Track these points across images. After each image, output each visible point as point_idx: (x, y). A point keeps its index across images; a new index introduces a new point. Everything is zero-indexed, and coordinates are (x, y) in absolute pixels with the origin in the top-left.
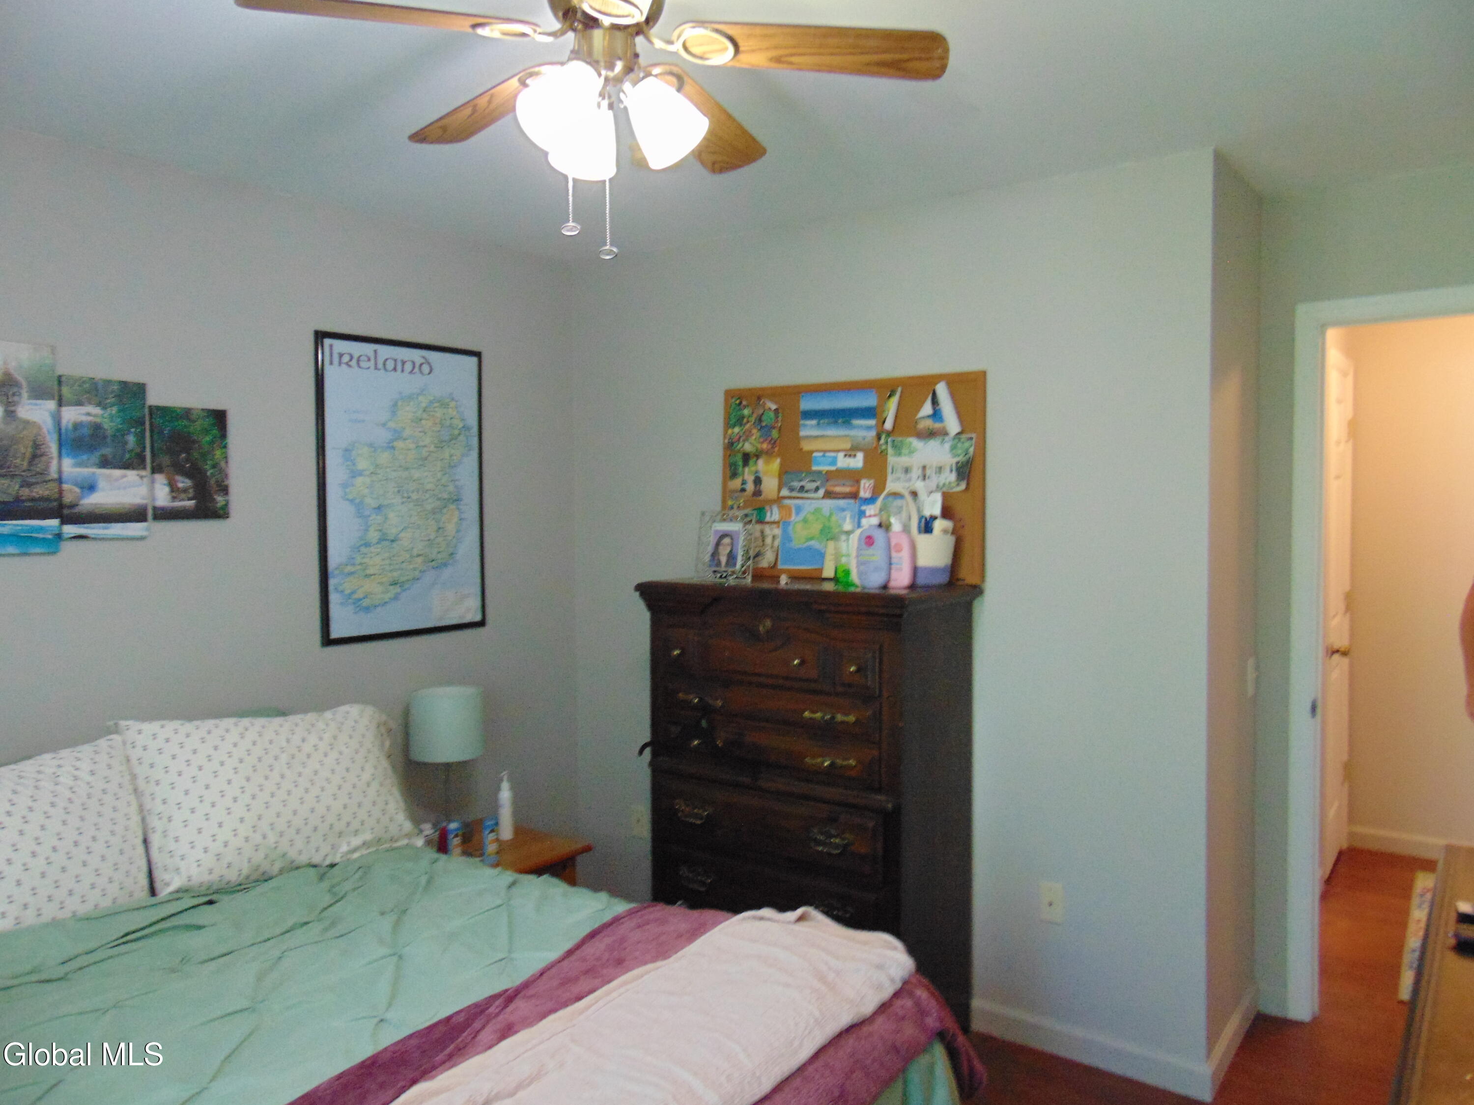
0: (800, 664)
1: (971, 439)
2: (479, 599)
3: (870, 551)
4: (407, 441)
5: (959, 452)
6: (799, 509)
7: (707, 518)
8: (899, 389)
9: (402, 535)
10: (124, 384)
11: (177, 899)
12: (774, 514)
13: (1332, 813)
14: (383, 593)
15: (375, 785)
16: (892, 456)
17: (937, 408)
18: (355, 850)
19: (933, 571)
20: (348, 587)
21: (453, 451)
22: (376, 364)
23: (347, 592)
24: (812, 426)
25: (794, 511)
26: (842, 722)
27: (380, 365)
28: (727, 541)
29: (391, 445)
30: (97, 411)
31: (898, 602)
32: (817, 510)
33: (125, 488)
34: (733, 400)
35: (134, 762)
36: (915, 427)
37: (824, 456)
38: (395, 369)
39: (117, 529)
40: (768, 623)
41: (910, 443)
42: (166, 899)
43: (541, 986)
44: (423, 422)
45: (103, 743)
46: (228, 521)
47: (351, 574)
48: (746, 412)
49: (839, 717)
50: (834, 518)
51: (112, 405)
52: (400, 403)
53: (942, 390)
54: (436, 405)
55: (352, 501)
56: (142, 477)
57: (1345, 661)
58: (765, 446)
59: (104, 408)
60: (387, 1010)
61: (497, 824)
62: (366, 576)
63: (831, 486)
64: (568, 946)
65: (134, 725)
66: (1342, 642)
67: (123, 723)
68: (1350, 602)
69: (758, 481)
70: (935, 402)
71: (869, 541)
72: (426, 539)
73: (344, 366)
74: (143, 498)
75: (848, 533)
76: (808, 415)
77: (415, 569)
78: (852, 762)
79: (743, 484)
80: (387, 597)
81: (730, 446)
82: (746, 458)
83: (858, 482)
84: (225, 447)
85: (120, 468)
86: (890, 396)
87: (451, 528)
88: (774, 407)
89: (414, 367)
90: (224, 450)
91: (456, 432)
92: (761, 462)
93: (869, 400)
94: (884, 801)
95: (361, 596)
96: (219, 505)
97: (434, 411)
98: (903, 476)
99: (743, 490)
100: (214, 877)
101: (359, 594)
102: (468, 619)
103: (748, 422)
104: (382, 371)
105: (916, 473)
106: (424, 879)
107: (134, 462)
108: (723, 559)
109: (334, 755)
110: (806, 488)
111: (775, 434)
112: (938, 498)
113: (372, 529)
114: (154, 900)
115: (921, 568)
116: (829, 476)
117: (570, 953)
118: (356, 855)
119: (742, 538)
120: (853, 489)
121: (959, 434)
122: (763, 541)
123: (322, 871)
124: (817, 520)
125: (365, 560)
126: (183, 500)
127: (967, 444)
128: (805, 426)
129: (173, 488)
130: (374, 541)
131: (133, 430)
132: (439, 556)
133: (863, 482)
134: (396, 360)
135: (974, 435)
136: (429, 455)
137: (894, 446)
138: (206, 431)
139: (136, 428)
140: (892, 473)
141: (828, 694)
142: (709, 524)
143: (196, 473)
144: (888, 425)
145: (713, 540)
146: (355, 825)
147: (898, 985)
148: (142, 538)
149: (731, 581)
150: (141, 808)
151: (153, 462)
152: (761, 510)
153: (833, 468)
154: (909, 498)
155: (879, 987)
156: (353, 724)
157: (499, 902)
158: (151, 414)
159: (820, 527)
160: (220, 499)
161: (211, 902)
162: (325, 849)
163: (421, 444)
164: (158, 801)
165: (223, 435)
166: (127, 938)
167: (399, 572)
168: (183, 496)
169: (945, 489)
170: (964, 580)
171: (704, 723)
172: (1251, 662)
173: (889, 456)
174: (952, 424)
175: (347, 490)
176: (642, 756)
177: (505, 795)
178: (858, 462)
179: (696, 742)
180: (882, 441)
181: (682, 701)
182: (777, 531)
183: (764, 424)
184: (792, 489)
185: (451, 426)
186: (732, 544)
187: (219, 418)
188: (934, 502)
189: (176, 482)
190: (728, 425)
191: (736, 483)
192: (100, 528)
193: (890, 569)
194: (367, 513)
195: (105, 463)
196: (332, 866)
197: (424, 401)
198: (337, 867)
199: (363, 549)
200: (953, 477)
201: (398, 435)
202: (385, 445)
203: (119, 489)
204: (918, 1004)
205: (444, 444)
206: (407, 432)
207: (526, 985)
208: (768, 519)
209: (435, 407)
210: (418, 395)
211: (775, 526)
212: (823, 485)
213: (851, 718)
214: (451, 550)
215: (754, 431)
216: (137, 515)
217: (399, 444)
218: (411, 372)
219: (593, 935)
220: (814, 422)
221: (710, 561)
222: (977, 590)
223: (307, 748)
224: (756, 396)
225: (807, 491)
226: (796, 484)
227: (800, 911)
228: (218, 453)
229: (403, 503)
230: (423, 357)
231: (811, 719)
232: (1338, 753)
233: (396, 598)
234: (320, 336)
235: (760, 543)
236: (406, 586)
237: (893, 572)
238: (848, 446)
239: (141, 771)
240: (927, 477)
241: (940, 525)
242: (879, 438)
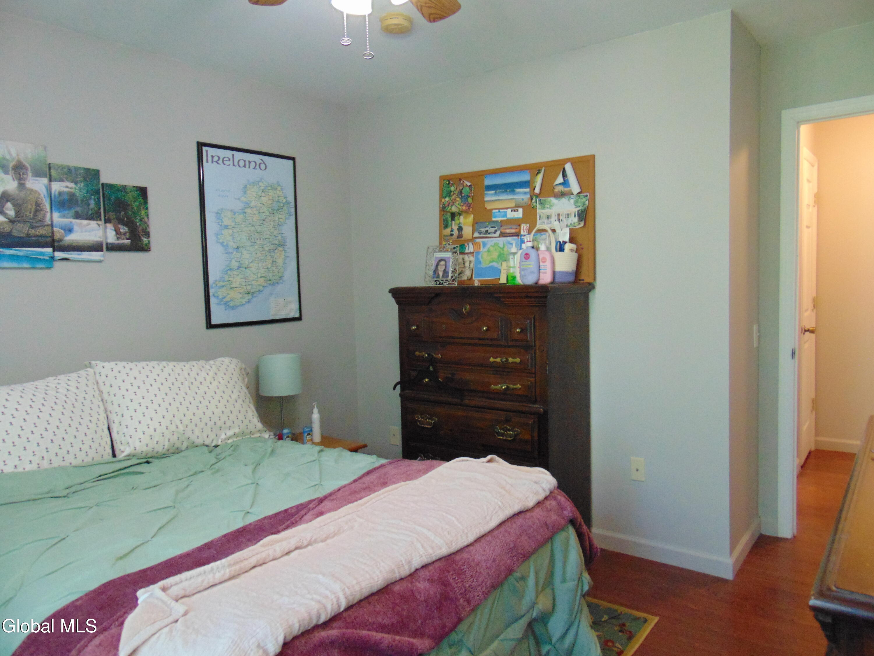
0: (487, 330)
1: (587, 196)
2: (298, 303)
3: (528, 262)
4: (253, 209)
5: (579, 204)
6: (484, 245)
7: (431, 250)
8: (543, 169)
9: (251, 265)
10: (87, 170)
11: (129, 459)
12: (470, 248)
13: (805, 428)
14: (241, 298)
15: (240, 402)
16: (539, 208)
17: (566, 179)
18: (229, 439)
19: (566, 273)
20: (221, 294)
21: (280, 216)
22: (233, 163)
23: (221, 297)
24: (492, 194)
25: (482, 246)
26: (513, 362)
27: (236, 163)
28: (443, 263)
29: (243, 211)
30: (72, 185)
31: (544, 289)
32: (496, 244)
33: (90, 232)
34: (445, 181)
35: (101, 384)
36: (553, 191)
37: (499, 212)
38: (245, 166)
39: (86, 255)
40: (468, 307)
41: (551, 200)
42: (123, 459)
43: (339, 495)
44: (262, 198)
45: (82, 373)
46: (150, 252)
47: (223, 286)
48: (452, 188)
49: (511, 360)
50: (505, 249)
51: (81, 182)
52: (248, 186)
53: (568, 167)
54: (269, 188)
55: (222, 244)
56: (99, 225)
57: (813, 336)
58: (464, 208)
59: (76, 183)
60: (250, 508)
61: (311, 431)
62: (231, 288)
63: (504, 229)
64: (355, 477)
65: (100, 364)
66: (810, 324)
67: (93, 363)
68: (816, 304)
69: (460, 229)
70: (564, 175)
71: (527, 256)
72: (266, 267)
73: (215, 163)
74: (100, 238)
75: (514, 254)
76: (489, 188)
77: (259, 285)
78: (519, 386)
79: (452, 231)
80: (244, 301)
81: (443, 209)
82: (453, 215)
83: (520, 225)
84: (147, 209)
85: (87, 219)
86: (538, 173)
87: (280, 261)
88: (469, 184)
89: (256, 166)
90: (147, 211)
91: (282, 205)
92: (461, 217)
93: (525, 177)
94: (539, 408)
95: (229, 300)
96: (144, 243)
97: (268, 192)
98: (546, 221)
99: (452, 235)
100: (150, 449)
101: (228, 299)
102: (291, 315)
103: (454, 194)
104: (237, 167)
105: (554, 218)
106: (270, 450)
107: (94, 216)
108: (441, 274)
109: (215, 383)
110: (489, 232)
111: (470, 200)
112: (567, 231)
113: (233, 260)
114: (115, 459)
115: (558, 272)
116: (502, 224)
117: (355, 481)
118: (230, 441)
119: (451, 260)
120: (517, 230)
121: (579, 193)
122: (464, 264)
123: (211, 449)
124: (496, 250)
125: (230, 279)
126: (123, 239)
127: (584, 200)
128: (487, 194)
129: (117, 232)
130: (236, 267)
131: (93, 197)
132: (274, 278)
133: (522, 225)
134: (245, 161)
135: (588, 194)
136: (266, 218)
137: (541, 204)
138: (136, 200)
139: (95, 196)
140: (540, 219)
141: (505, 347)
142: (432, 254)
143: (131, 224)
144: (537, 191)
145: (434, 263)
146: (229, 423)
147: (548, 493)
148: (100, 261)
149: (446, 285)
150: (106, 410)
151: (105, 216)
152: (462, 246)
153: (505, 219)
154: (550, 231)
155: (537, 493)
156: (226, 367)
157: (314, 459)
158: (103, 188)
159: (497, 254)
160: (145, 240)
161: (148, 462)
162: (212, 436)
163: (261, 211)
164: (116, 406)
165: (146, 202)
166: (101, 478)
167: (251, 287)
168: (123, 237)
169: (571, 227)
170: (583, 280)
171: (431, 368)
172: (755, 327)
173: (538, 209)
174: (575, 188)
175: (219, 237)
176: (395, 391)
177: (316, 416)
178: (519, 214)
179: (427, 380)
180: (534, 201)
181: (419, 356)
182: (472, 258)
183: (463, 195)
184: (480, 233)
185: (278, 201)
186: (446, 265)
187: (143, 192)
188: (565, 234)
189: (119, 228)
190: (442, 197)
191: (448, 231)
192: (75, 254)
193: (539, 272)
194: (231, 250)
195: (77, 216)
196: (216, 446)
197: (262, 185)
198: (219, 447)
199: (229, 272)
200: (576, 220)
201: (247, 205)
202: (240, 211)
203: (86, 232)
204: (559, 503)
205: (275, 211)
206: (253, 204)
207: (330, 495)
208: (467, 251)
209: (268, 190)
210: (259, 182)
211: (470, 255)
212: (499, 229)
213: (518, 360)
214: (280, 275)
215: (458, 199)
216: (97, 247)
217: (248, 211)
218: (254, 168)
219: (369, 473)
220: (493, 192)
221: (433, 275)
222: (591, 286)
223: (200, 379)
224: (459, 178)
225: (489, 234)
226: (483, 230)
227: (489, 457)
228: (143, 212)
229: (251, 245)
230: (262, 160)
231: (494, 362)
232: (808, 393)
233: (249, 302)
234: (200, 145)
235: (462, 266)
236: (255, 295)
237: (541, 274)
238: (513, 205)
239: (105, 389)
240: (561, 220)
241: (568, 247)
242: (532, 199)
